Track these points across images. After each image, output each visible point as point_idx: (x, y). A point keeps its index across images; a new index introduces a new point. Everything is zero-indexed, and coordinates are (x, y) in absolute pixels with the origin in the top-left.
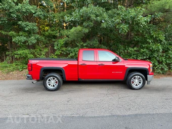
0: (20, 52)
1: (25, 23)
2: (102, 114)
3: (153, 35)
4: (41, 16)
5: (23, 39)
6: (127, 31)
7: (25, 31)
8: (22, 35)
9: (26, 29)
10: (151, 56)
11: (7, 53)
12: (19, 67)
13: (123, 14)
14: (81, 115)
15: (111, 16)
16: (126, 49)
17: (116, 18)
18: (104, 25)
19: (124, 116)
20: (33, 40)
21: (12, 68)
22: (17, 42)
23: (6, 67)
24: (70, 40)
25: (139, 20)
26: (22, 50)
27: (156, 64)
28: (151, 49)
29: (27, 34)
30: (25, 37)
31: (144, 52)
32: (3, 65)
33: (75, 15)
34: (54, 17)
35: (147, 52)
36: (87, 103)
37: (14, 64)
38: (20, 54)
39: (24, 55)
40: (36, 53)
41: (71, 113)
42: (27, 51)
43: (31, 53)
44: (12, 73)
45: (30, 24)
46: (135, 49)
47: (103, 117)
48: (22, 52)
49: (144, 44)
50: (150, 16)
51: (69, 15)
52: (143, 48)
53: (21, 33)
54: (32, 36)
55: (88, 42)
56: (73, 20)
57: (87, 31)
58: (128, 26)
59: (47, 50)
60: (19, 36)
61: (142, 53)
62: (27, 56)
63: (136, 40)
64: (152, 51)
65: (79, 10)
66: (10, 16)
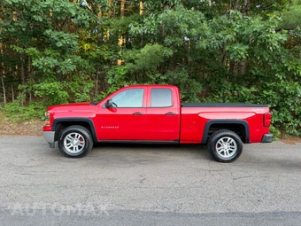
0: (44, 85)
1: (57, 33)
2: (211, 210)
3: (287, 67)
4: (86, 22)
5: (52, 62)
6: (244, 57)
7: (55, 48)
8: (49, 56)
9: (59, 44)
10: (280, 104)
11: (20, 87)
12: (41, 113)
13: (238, 26)
14: (172, 210)
15: (216, 29)
16: (235, 89)
17: (225, 32)
18: (203, 44)
19: (253, 215)
20: (69, 64)
21: (27, 114)
22: (41, 67)
23: (17, 112)
24: (136, 67)
25: (268, 38)
26: (49, 82)
27: (289, 118)
28: (282, 90)
29: (58, 54)
30: (55, 58)
31: (268, 96)
32: (13, 108)
33: (149, 23)
34: (109, 25)
35: (275, 97)
36: (176, 185)
37: (31, 108)
38: (45, 90)
39: (51, 92)
40: (72, 89)
41: (151, 205)
42: (56, 85)
43: (64, 89)
44: (27, 123)
45: (66, 36)
46: (253, 89)
47: (214, 215)
48: (49, 85)
49: (269, 82)
50: (286, 31)
51: (136, 23)
52: (268, 89)
53: (48, 52)
54: (68, 58)
55: (170, 73)
56: (145, 31)
57: (170, 53)
58: (247, 47)
59: (92, 85)
60: (45, 56)
61: (264, 98)
62: (56, 94)
63: (254, 73)
64: (284, 96)
65: (156, 16)
66: (30, 18)
